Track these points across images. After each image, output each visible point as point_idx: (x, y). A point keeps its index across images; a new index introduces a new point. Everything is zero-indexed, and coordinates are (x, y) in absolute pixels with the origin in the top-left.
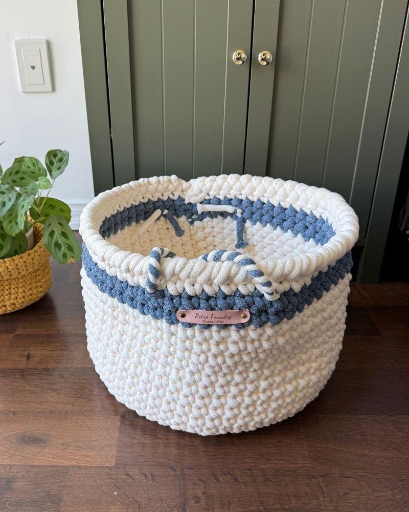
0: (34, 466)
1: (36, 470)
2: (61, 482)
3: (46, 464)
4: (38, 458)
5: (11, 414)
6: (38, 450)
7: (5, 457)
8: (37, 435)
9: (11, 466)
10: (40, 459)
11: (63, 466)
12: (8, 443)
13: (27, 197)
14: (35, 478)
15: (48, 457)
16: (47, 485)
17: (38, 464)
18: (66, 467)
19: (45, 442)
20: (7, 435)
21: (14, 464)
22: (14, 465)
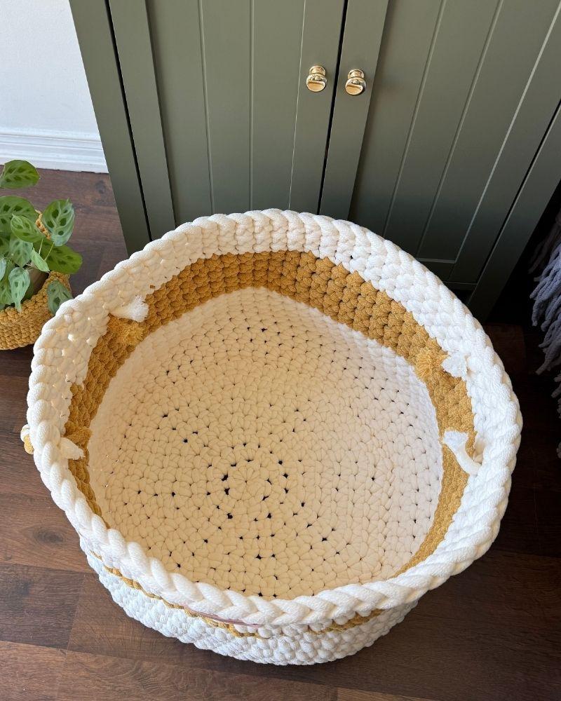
0: (50, 570)
1: (53, 574)
2: (76, 591)
3: (61, 569)
4: (55, 559)
5: (28, 501)
6: (54, 550)
7: (22, 556)
8: (54, 531)
9: (29, 567)
10: (56, 562)
11: (78, 573)
12: (25, 539)
13: (19, 272)
14: (50, 584)
15: (63, 559)
16: (63, 593)
17: (53, 568)
18: (81, 573)
19: (62, 541)
20: (24, 527)
21: (31, 565)
22: (31, 567)
